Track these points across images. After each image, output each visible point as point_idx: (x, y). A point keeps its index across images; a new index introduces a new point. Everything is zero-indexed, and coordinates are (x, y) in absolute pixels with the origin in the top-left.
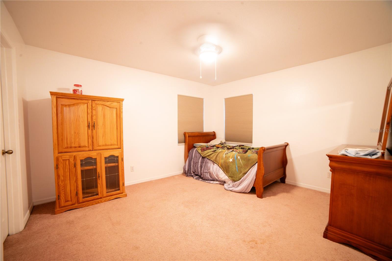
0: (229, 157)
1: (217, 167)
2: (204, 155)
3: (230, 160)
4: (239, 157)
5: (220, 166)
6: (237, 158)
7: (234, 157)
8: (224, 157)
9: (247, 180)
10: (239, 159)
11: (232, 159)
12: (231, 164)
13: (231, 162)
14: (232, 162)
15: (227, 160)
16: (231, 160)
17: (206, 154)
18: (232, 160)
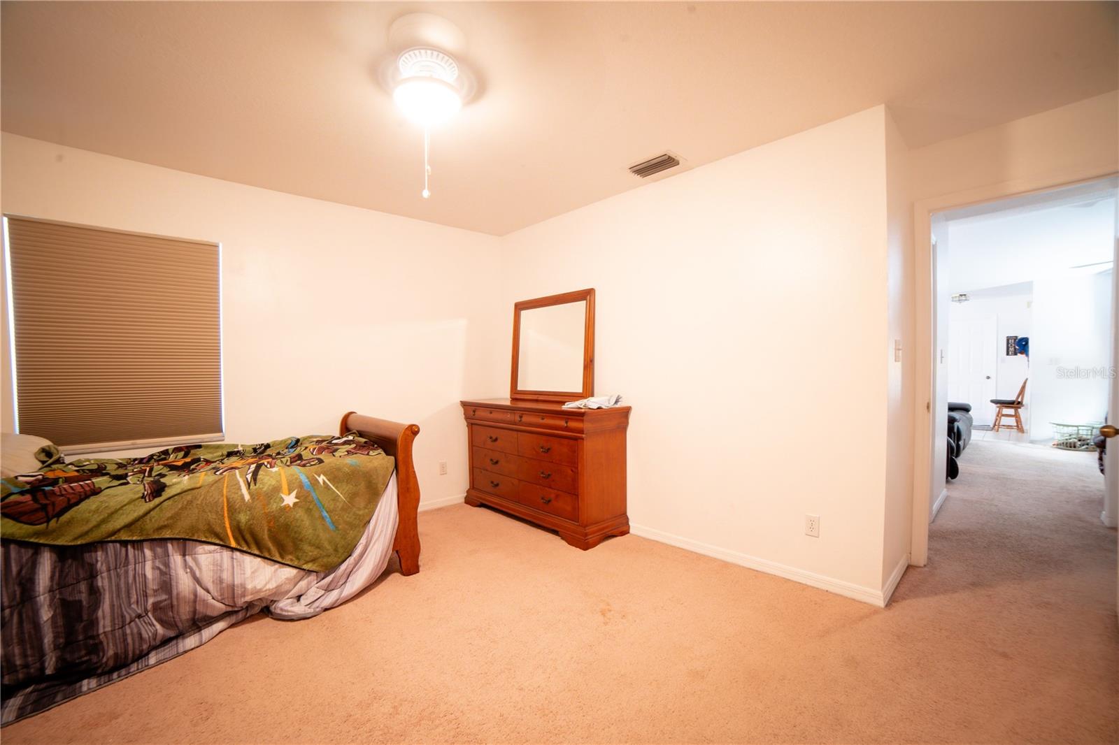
0: (277, 489)
1: (217, 556)
2: (86, 533)
3: (283, 500)
4: (321, 479)
5: (233, 544)
6: (314, 483)
7: (301, 482)
8: (247, 497)
9: (377, 540)
10: (324, 482)
11: (295, 492)
12: (300, 514)
13: (291, 505)
14: (295, 504)
15: (269, 503)
16: (290, 500)
17: (98, 526)
18: (296, 497)
